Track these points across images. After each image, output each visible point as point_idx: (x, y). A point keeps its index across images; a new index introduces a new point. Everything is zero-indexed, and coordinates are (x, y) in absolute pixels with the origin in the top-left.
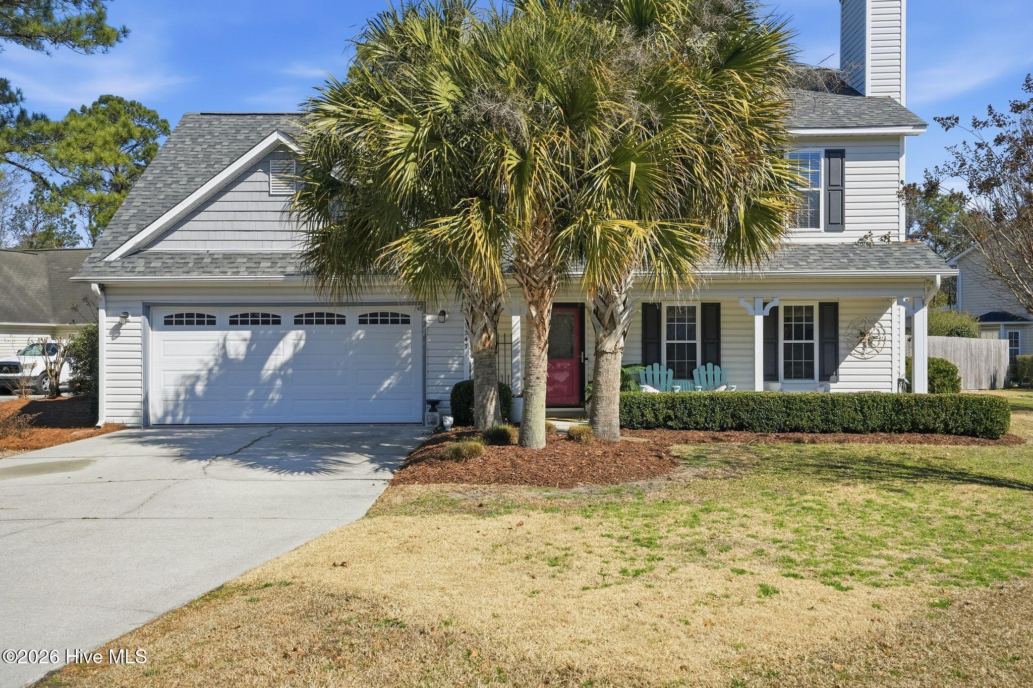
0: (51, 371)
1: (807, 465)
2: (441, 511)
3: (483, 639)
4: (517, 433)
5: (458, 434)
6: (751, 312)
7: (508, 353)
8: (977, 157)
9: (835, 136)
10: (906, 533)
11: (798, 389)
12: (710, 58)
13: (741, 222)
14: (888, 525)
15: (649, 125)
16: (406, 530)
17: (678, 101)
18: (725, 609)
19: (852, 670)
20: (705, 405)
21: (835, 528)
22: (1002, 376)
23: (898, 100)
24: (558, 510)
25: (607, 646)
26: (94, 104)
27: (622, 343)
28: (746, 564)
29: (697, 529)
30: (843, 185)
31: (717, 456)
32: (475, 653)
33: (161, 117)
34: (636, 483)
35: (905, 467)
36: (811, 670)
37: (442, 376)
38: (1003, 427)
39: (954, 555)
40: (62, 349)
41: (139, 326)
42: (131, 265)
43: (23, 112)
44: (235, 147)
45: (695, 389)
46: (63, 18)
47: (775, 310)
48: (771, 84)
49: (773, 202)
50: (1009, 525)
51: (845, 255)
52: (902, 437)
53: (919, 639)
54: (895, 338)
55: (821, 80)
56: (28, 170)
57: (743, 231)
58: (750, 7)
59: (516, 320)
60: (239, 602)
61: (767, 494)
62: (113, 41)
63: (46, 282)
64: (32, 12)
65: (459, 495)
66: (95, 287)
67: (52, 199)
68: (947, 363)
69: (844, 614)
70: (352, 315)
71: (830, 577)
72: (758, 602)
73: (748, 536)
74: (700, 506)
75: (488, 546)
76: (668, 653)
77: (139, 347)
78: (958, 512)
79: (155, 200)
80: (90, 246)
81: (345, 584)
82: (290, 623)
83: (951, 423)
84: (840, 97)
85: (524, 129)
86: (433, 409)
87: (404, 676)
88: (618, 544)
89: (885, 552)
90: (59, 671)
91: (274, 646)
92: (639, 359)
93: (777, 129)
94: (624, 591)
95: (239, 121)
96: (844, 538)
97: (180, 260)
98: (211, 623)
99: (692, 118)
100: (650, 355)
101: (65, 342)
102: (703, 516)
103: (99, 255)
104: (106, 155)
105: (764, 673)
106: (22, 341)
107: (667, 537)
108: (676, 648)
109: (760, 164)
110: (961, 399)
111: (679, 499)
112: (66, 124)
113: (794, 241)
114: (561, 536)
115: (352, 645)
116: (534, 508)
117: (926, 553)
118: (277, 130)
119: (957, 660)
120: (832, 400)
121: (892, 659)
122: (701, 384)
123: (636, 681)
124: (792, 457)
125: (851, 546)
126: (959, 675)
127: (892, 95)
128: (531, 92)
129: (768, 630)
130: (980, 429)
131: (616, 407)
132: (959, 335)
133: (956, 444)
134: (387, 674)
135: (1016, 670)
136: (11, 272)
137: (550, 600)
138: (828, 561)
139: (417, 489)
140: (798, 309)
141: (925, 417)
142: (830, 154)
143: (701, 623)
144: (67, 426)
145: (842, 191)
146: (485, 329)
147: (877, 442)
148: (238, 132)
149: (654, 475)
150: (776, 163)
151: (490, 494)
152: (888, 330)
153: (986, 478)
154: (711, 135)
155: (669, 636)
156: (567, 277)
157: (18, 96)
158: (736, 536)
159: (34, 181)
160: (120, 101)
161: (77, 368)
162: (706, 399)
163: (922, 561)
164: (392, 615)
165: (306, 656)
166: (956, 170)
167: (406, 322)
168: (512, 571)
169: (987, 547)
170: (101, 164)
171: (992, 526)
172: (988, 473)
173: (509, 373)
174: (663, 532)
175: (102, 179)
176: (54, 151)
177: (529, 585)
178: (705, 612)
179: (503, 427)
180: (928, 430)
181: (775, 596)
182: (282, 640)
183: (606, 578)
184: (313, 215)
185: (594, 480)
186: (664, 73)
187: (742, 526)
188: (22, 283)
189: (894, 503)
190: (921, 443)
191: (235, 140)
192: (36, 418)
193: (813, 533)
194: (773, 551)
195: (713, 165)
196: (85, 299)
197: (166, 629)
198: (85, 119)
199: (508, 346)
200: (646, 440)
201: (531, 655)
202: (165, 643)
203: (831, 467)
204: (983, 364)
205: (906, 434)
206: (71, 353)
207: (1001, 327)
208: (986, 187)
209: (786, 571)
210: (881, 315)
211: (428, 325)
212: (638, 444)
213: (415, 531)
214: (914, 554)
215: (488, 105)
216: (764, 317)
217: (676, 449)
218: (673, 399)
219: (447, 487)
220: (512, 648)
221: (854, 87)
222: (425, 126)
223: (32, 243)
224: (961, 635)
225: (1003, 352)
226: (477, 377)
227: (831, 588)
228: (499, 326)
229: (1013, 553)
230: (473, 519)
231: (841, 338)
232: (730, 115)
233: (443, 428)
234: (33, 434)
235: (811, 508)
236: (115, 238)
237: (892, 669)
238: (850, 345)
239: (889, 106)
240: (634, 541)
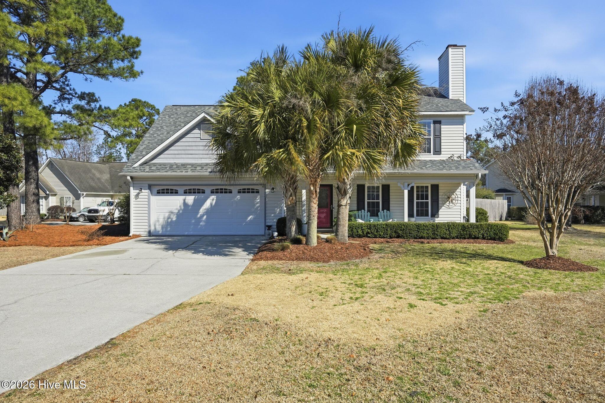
0: (111, 213)
1: (427, 253)
2: (273, 272)
3: (292, 327)
4: (305, 239)
5: (279, 240)
6: (403, 189)
7: (301, 205)
8: (496, 125)
9: (437, 115)
10: (468, 281)
11: (422, 221)
12: (386, 82)
13: (400, 150)
14: (461, 278)
15: (361, 109)
16: (258, 280)
17: (373, 99)
18: (394, 314)
19: (448, 339)
20: (383, 228)
21: (439, 279)
22: (504, 215)
23: (462, 101)
24: (323, 272)
25: (345, 330)
26: (130, 102)
27: (349, 202)
28: (403, 294)
29: (382, 280)
30: (440, 135)
31: (389, 249)
32: (289, 333)
33: (157, 108)
34: (355, 261)
35: (466, 253)
36: (431, 339)
37: (273, 215)
38: (506, 236)
39: (488, 290)
40: (115, 204)
41: (147, 194)
42: (143, 169)
43: (100, 106)
44: (186, 119)
45: (379, 221)
46: (117, 67)
47: (412, 188)
48: (411, 93)
49: (413, 142)
50: (510, 277)
51: (442, 165)
52: (465, 241)
53: (475, 325)
54: (462, 199)
55: (432, 92)
56: (102, 129)
57: (400, 154)
58: (402, 61)
59: (304, 191)
60: (189, 310)
61: (410, 265)
62: (137, 76)
63: (109, 176)
64: (105, 65)
65: (281, 266)
66: (129, 178)
67: (112, 141)
68: (483, 210)
69: (444, 315)
70: (235, 190)
71: (438, 300)
72: (408, 311)
73: (403, 283)
74: (382, 270)
75: (293, 287)
76: (371, 333)
77: (147, 203)
78: (489, 272)
79: (154, 142)
80: (127, 161)
81: (233, 303)
82: (211, 320)
83: (485, 235)
84: (439, 99)
85: (309, 111)
86: (269, 229)
87: (259, 342)
88: (348, 286)
89: (460, 289)
90: (115, 338)
91: (204, 329)
92: (356, 208)
93: (414, 112)
94: (351, 306)
95: (188, 108)
96: (443, 283)
97: (163, 166)
98: (177, 319)
99: (379, 107)
100: (360, 206)
101: (116, 201)
102: (383, 274)
103: (130, 164)
104: (133, 123)
105: (411, 341)
106: (99, 200)
107: (369, 283)
108: (374, 330)
109: (407, 126)
110: (489, 225)
111: (373, 267)
112: (118, 110)
113: (420, 159)
114: (324, 283)
115: (236, 329)
116: (312, 271)
117: (477, 289)
118: (204, 112)
119: (491, 334)
120: (437, 225)
121: (465, 334)
122: (381, 219)
123: (357, 345)
124: (420, 249)
125: (446, 287)
126: (492, 340)
127: (460, 99)
128: (311, 95)
129: (413, 322)
130: (497, 237)
131: (347, 228)
132: (487, 198)
133: (487, 244)
134: (252, 342)
135: (515, 338)
136: (95, 172)
137: (320, 310)
138: (436, 293)
139: (262, 263)
140: (422, 187)
141: (475, 232)
142: (435, 122)
143: (384, 319)
144: (117, 236)
145: (440, 138)
146: (291, 195)
147: (455, 243)
148: (188, 113)
149: (363, 257)
150: (414, 125)
151: (293, 265)
152: (459, 196)
153: (500, 258)
154: (387, 114)
155: (371, 326)
156: (327, 174)
157: (99, 99)
158: (398, 283)
159: (105, 134)
160: (140, 101)
161: (122, 212)
162: (384, 225)
163: (475, 293)
164: (253, 317)
165: (217, 333)
166: (488, 129)
167: (258, 192)
168: (304, 298)
169: (502, 287)
170: (131, 127)
171: (503, 277)
172: (500, 255)
173: (301, 214)
174: (367, 281)
175: (132, 133)
176: (113, 121)
177: (311, 304)
178: (386, 315)
179: (298, 237)
180: (476, 238)
181: (415, 308)
182: (207, 327)
183: (344, 301)
184: (219, 148)
185: (337, 259)
186: (367, 87)
187: (400, 278)
188: (99, 176)
189: (463, 268)
190: (473, 243)
191: (187, 116)
192: (105, 232)
193: (430, 281)
194: (413, 289)
195: (387, 126)
196: (125, 183)
197: (158, 321)
198: (125, 108)
199: (300, 203)
200: (359, 242)
201: (312, 334)
202: (158, 327)
203: (436, 253)
204: (497, 210)
205: (467, 240)
206: (119, 205)
207: (504, 195)
208: (500, 136)
209: (419, 298)
210: (456, 190)
211: (267, 193)
212: (356, 244)
213: (262, 281)
214: (472, 290)
215: (294, 101)
216: (408, 191)
217: (371, 246)
218: (370, 225)
219: (275, 262)
220: (304, 331)
221: (444, 95)
222: (268, 109)
223: (103, 160)
224: (493, 324)
225: (505, 205)
226: (288, 216)
227: (438, 304)
228: (297, 194)
229: (512, 289)
230: (287, 276)
231: (440, 199)
232: (394, 105)
233: (273, 237)
234: (103, 239)
235: (429, 271)
236: (137, 157)
237: (464, 338)
238: (444, 202)
239: (459, 103)
240: (355, 285)
